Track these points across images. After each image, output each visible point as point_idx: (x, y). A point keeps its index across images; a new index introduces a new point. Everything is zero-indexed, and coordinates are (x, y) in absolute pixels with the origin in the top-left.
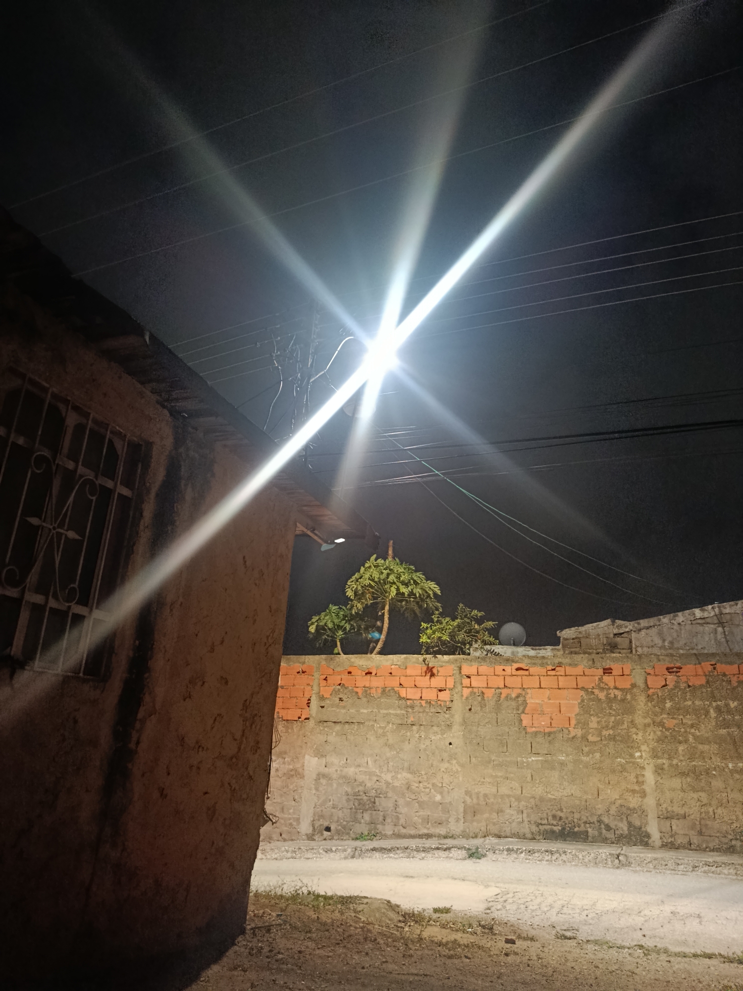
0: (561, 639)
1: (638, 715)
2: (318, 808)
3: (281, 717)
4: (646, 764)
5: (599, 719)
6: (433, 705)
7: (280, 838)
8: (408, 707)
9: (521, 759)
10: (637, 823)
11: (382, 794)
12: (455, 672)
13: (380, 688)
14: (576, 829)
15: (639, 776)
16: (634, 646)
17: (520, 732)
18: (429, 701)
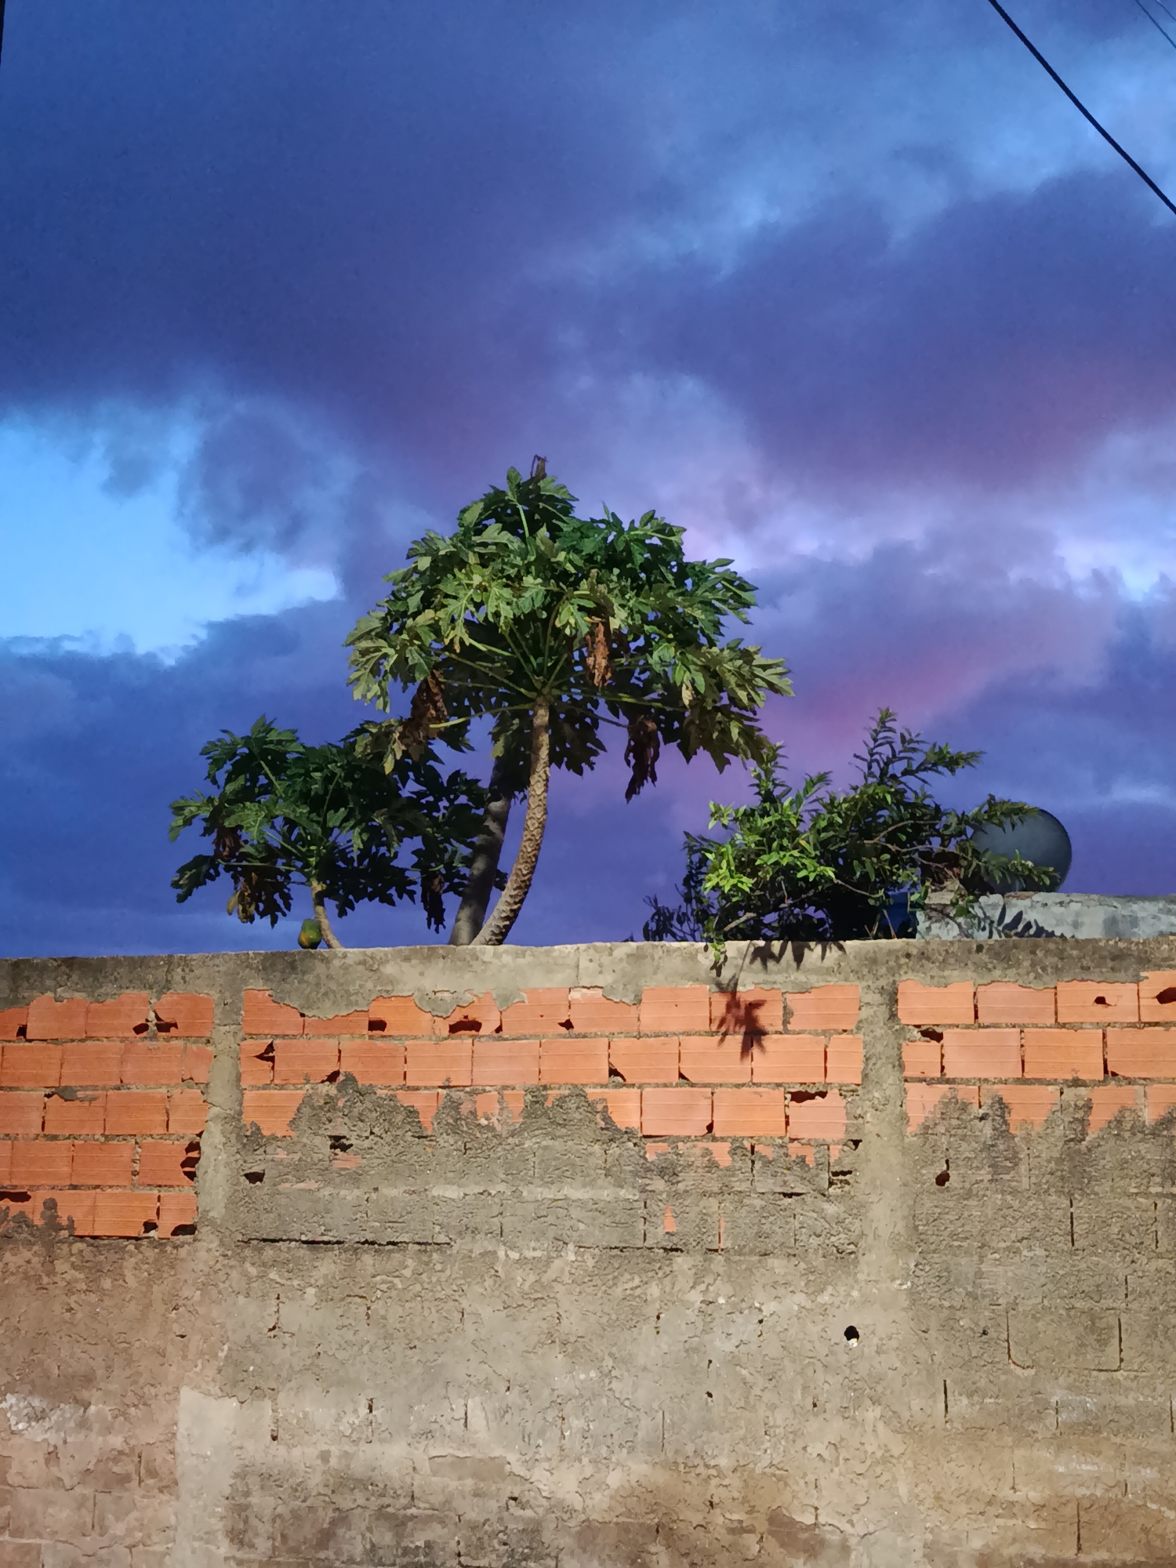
3: (64, 1222)
6: (768, 1163)
8: (649, 1170)
12: (865, 1013)
13: (520, 1093)
18: (747, 1144)
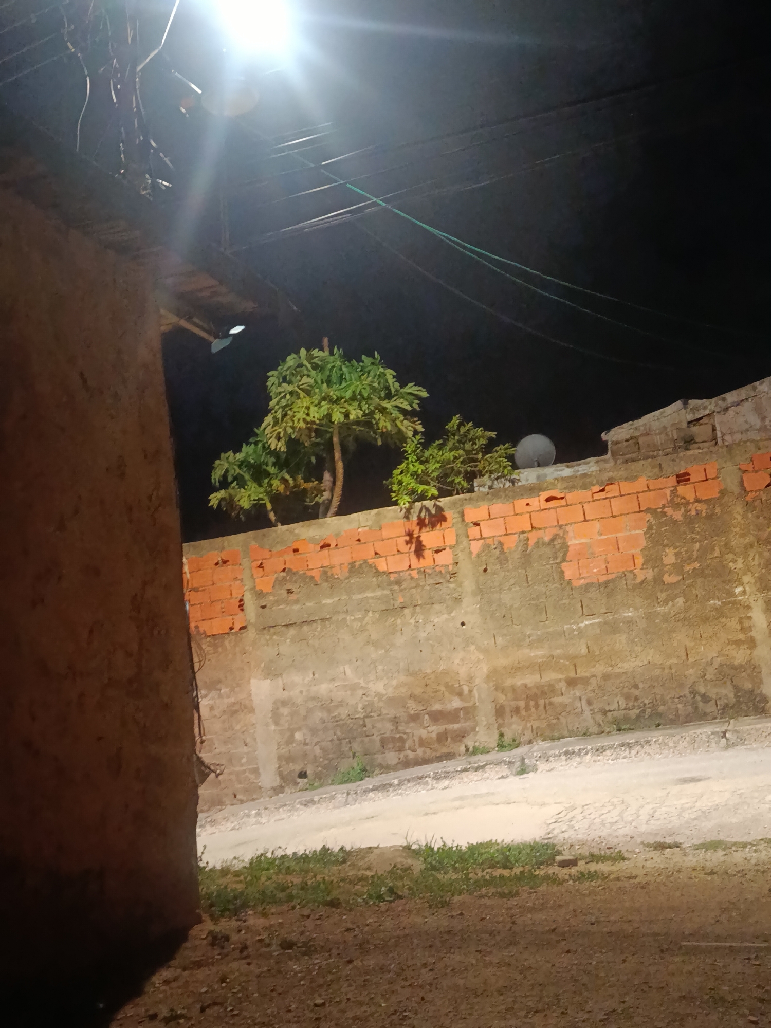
0: (609, 443)
1: (734, 533)
2: (283, 749)
3: (202, 632)
4: (751, 599)
5: (678, 550)
6: (429, 575)
7: (235, 801)
8: (392, 583)
9: (568, 626)
10: (748, 686)
11: (375, 712)
12: (455, 521)
13: (346, 565)
14: (661, 708)
15: (744, 621)
16: (719, 434)
17: (563, 589)
18: (422, 570)
